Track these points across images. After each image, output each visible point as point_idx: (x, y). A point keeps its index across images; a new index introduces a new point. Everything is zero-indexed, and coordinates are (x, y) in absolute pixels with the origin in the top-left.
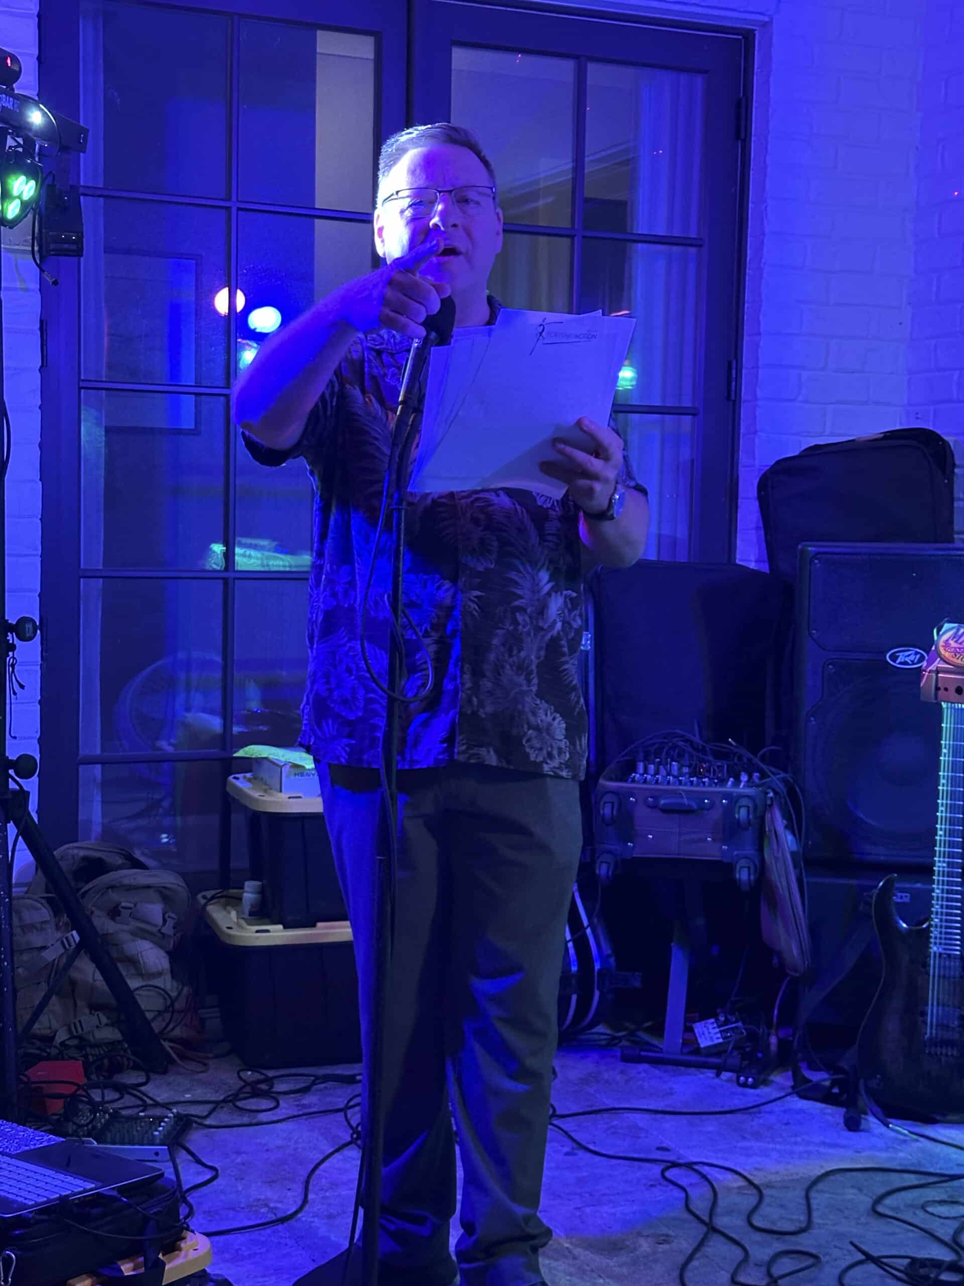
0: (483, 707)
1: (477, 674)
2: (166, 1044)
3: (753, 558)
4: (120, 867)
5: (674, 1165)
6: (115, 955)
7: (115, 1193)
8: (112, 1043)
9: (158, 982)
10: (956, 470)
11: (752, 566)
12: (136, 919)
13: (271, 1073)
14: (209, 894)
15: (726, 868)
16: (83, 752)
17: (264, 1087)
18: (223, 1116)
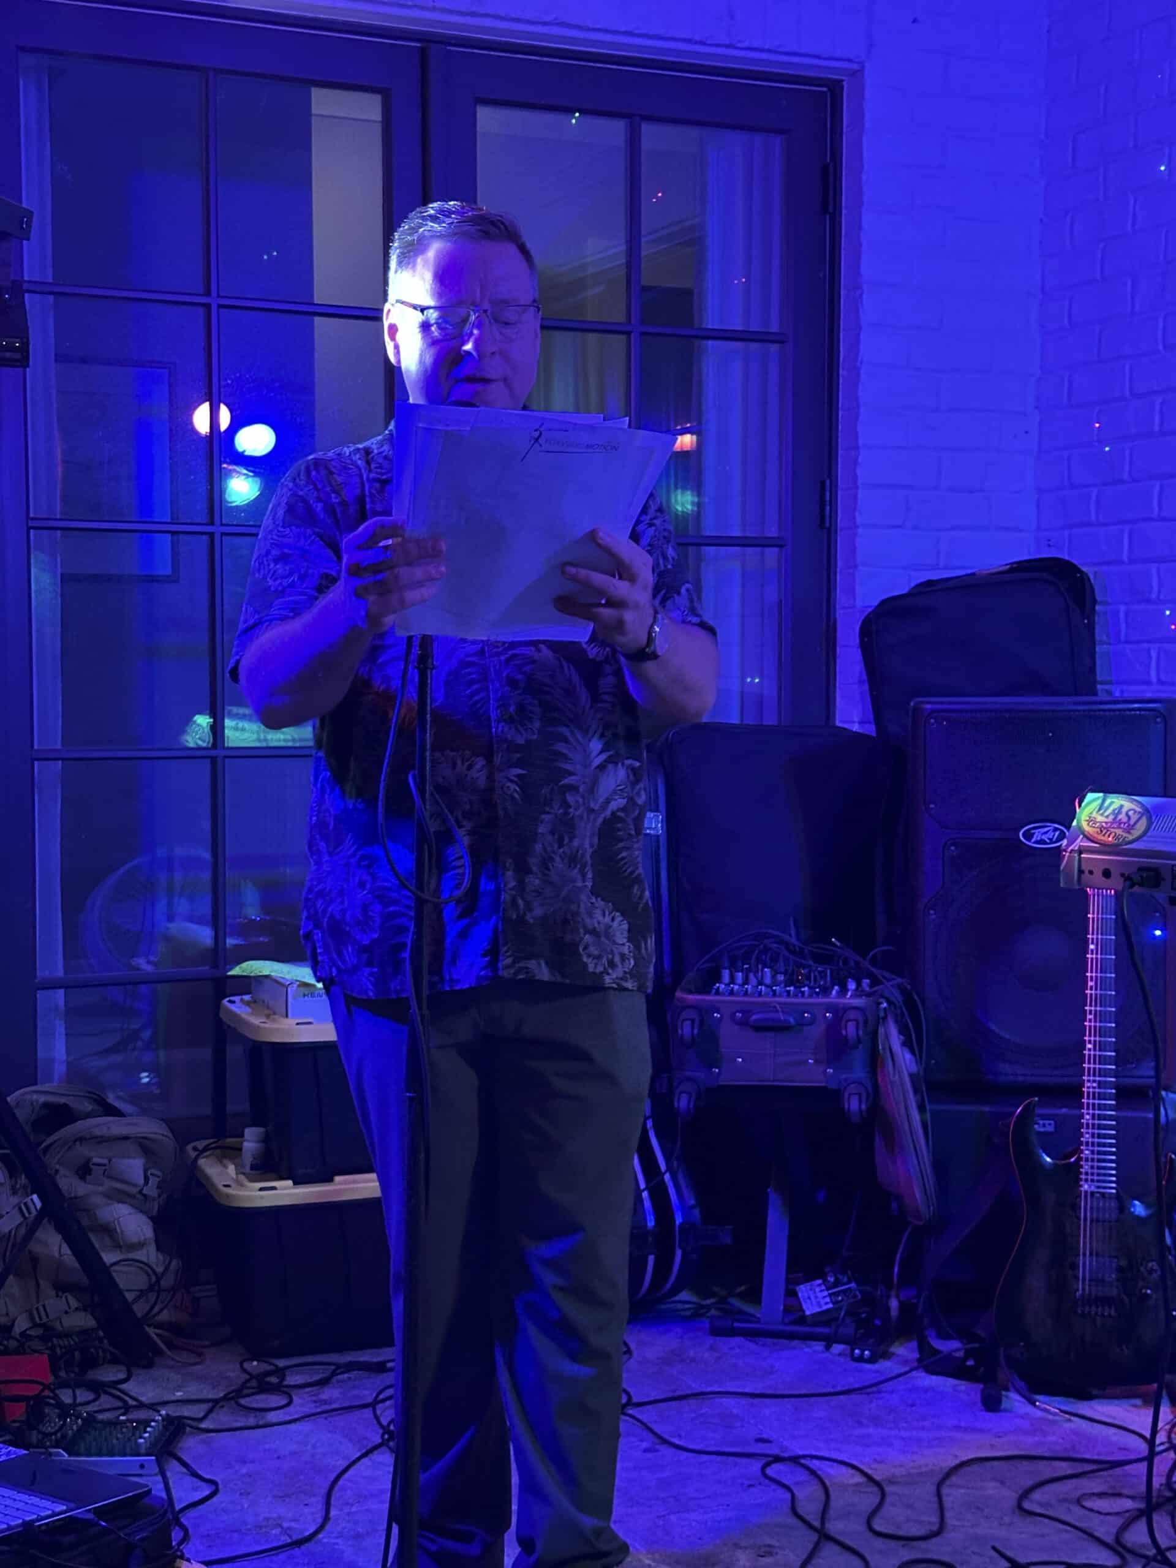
0: (531, 910)
1: (523, 869)
2: (151, 1331)
3: (856, 719)
4: (89, 1115)
5: (777, 1459)
6: (85, 1222)
7: (91, 1516)
8: (84, 1332)
9: (140, 1255)
10: (1097, 608)
11: (856, 728)
12: (110, 1177)
13: (281, 1363)
14: (200, 1145)
15: (830, 1096)
16: (42, 973)
17: (274, 1380)
18: (223, 1417)
